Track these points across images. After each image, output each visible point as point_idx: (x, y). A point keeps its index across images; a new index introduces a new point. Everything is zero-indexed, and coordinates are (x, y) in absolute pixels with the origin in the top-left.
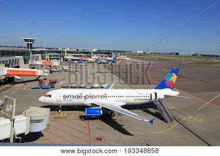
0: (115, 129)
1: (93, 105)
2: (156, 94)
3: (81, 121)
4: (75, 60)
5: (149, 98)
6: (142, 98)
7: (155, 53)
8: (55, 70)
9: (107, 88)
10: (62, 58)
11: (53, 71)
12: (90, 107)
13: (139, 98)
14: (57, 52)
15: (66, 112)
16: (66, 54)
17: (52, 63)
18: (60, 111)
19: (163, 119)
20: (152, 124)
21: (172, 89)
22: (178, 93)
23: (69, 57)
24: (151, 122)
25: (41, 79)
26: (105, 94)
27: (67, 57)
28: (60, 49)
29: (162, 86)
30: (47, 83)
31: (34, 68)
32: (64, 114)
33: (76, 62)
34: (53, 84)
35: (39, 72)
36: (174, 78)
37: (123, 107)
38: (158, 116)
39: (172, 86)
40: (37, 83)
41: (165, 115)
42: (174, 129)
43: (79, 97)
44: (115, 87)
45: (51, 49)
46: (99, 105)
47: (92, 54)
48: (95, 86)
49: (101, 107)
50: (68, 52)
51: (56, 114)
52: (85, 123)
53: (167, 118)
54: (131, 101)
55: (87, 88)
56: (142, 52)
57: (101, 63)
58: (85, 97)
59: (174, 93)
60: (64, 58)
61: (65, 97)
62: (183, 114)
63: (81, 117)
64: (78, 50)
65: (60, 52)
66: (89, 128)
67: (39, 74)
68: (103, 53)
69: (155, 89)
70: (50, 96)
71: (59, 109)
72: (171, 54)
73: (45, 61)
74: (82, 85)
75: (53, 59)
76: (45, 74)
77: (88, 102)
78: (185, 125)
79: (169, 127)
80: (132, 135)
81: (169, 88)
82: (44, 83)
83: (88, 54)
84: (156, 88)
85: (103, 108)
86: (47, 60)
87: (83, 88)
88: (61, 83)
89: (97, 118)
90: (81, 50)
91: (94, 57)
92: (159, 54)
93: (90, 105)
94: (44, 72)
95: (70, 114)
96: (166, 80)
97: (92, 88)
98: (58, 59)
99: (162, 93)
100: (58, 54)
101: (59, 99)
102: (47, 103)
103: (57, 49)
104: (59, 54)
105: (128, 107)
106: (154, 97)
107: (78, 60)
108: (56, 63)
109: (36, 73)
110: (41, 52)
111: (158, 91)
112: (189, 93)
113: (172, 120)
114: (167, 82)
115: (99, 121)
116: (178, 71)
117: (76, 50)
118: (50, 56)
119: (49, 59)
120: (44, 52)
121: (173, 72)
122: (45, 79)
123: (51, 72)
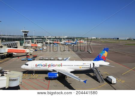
1: (54, 71)
2: (94, 64)
5: (89, 67)
8: (38, 49)
9: (65, 60)
10: (44, 42)
11: (37, 50)
13: (82, 67)
16: (47, 39)
17: (37, 45)
18: (34, 74)
19: (97, 80)
21: (105, 61)
22: (108, 63)
23: (49, 41)
24: (85, 82)
25: (28, 54)
27: (47, 41)
29: (98, 59)
30: (31, 57)
31: (26, 48)
33: (52, 44)
34: (34, 58)
35: (27, 51)
36: (106, 54)
37: (72, 72)
38: (95, 78)
39: (104, 59)
40: (26, 57)
41: (98, 77)
44: (70, 60)
45: (40, 37)
47: (62, 40)
49: (57, 72)
52: (47, 82)
53: (100, 80)
54: (78, 68)
59: (106, 64)
66: (48, 86)
69: (93, 60)
73: (33, 44)
74: (52, 58)
75: (39, 43)
76: (31, 52)
77: (51, 69)
79: (100, 86)
82: (29, 57)
83: (60, 39)
85: (59, 73)
86: (35, 43)
87: (52, 60)
88: (40, 57)
91: (63, 41)
93: (52, 71)
94: (30, 51)
95: (40, 76)
96: (100, 55)
98: (42, 43)
99: (98, 64)
103: (44, 37)
105: (75, 72)
106: (92, 66)
108: (39, 45)
109: (25, 51)
110: (31, 39)
111: (95, 62)
113: (103, 81)
114: (101, 56)
116: (108, 49)
117: (54, 37)
118: (37, 41)
119: (36, 43)
120: (33, 38)
121: (105, 50)
122: (31, 55)
123: (36, 50)
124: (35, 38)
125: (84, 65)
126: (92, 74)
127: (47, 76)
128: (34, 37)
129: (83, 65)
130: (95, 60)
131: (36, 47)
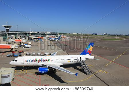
0: (56, 80)
1: (44, 65)
2: (81, 58)
3: (35, 76)
4: (36, 38)
5: (77, 60)
6: (73, 60)
7: (83, 34)
8: (23, 45)
9: (53, 55)
10: (28, 38)
11: (21, 46)
13: (70, 60)
14: (25, 34)
15: (27, 71)
16: (30, 35)
17: (21, 40)
18: (23, 70)
19: (85, 73)
20: (77, 76)
21: (90, 55)
22: (94, 57)
23: (32, 37)
24: (76, 74)
25: (13, 50)
26: (51, 59)
27: (31, 37)
28: (27, 32)
29: (84, 53)
30: (17, 53)
31: (9, 44)
32: (25, 71)
33: (36, 40)
34: (20, 54)
35: (12, 46)
36: (91, 48)
37: (61, 66)
38: (82, 71)
39: (90, 53)
40: (11, 53)
41: (86, 70)
42: (91, 78)
43: (35, 61)
44: (58, 54)
45: (22, 32)
46: (47, 65)
47: (46, 35)
48: (46, 54)
49: (48, 67)
50: (32, 34)
51: (21, 71)
52: (38, 77)
53: (87, 72)
54: (67, 62)
55: (41, 55)
56: (76, 33)
57: (51, 40)
58: (39, 61)
59: (91, 57)
60: (29, 38)
61: (26, 61)
62: (97, 69)
63: (36, 73)
64: (38, 32)
65: (26, 34)
66: (40, 80)
67: (12, 47)
68: (53, 34)
70: (17, 60)
71: (23, 69)
72: (92, 34)
73: (17, 39)
74: (38, 53)
75: (22, 38)
76: (16, 47)
77: (40, 64)
78: (97, 76)
79: (88, 77)
80: (66, 83)
81: (88, 54)
82: (15, 53)
83: (44, 35)
85: (49, 67)
86: (18, 39)
87: (39, 55)
88: (26, 52)
89: (45, 73)
90: (40, 32)
91: (47, 37)
92: (86, 34)
93: (42, 66)
94: (15, 46)
95: (29, 71)
98: (26, 38)
99: (84, 57)
100: (25, 35)
101: (22, 62)
102: (15, 65)
103: (26, 32)
105: (65, 66)
106: (79, 60)
107: (37, 39)
108: (24, 40)
109: (10, 47)
110: (15, 34)
111: (82, 56)
112: (101, 57)
113: (90, 73)
114: (87, 50)
115: (47, 75)
116: (93, 44)
117: (37, 33)
118: (20, 36)
119: (20, 38)
120: (17, 34)
121: (90, 45)
122: (16, 50)
124: (19, 34)
125: (72, 59)
126: (79, 67)
127: (37, 71)
128: (17, 32)
130: (82, 54)
131: (20, 42)
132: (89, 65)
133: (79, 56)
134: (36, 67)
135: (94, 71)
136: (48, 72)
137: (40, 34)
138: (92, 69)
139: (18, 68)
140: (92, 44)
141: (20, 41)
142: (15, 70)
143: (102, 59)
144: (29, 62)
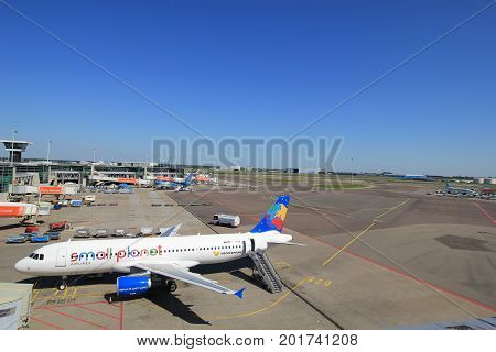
0: (175, 314)
1: (135, 269)
2: (252, 241)
3: (106, 304)
4: (112, 183)
5: (241, 249)
6: (228, 250)
8: (66, 203)
9: (167, 234)
10: (84, 180)
11: (61, 206)
12: (127, 274)
13: (222, 251)
14: (74, 168)
15: (75, 289)
16: (93, 171)
17: (59, 189)
18: (62, 287)
19: (265, 287)
20: (241, 297)
21: (280, 231)
22: (290, 237)
23: (100, 177)
24: (239, 294)
25: (31, 221)
26: (160, 247)
27: (95, 178)
28: (83, 163)
29: (263, 226)
30: (42, 231)
31: (18, 201)
32: (70, 292)
33: (112, 186)
34: (55, 233)
35: (28, 208)
36: (282, 212)
37: (192, 269)
38: (257, 281)
39: (279, 226)
40: (22, 230)
41: (267, 279)
42: (284, 303)
43: (104, 255)
44: (182, 233)
45: (65, 162)
46: (145, 268)
47: (146, 172)
48: (146, 231)
49: (148, 272)
50: (97, 168)
51: (55, 293)
52: (114, 308)
53: (271, 284)
54: (209, 256)
55: (128, 237)
57: (162, 188)
58: (119, 255)
59: (283, 238)
60: (88, 180)
61: (74, 257)
62: (299, 274)
63: (107, 296)
64: (120, 164)
65: (80, 168)
66: (121, 319)
67: (27, 212)
68: (166, 170)
69: (251, 232)
70: (42, 257)
71: (62, 284)
73: (47, 185)
74: (118, 231)
75: (65, 181)
76: (41, 212)
77: (124, 264)
78: (303, 295)
80: (207, 323)
81: (275, 229)
82: (37, 230)
83: (137, 171)
84: (253, 231)
85: (153, 275)
86: (52, 183)
87: (121, 236)
88: (77, 228)
89: (139, 295)
90: (126, 163)
91: (149, 177)
93: (129, 270)
94: (39, 208)
95: (85, 291)
96: (269, 216)
97: (140, 235)
98: (77, 182)
99: (263, 239)
101: (61, 262)
102: (35, 273)
103: (78, 162)
104: (78, 171)
105: (203, 268)
106: (249, 248)
107: (117, 183)
108: (69, 189)
109: (21, 209)
110: (39, 169)
111: (255, 236)
112: (310, 236)
113: (280, 287)
114: (271, 218)
115: (145, 301)
116: (288, 199)
117: (116, 164)
118: (59, 175)
119: (55, 183)
120: (46, 167)
121: (280, 201)
122: (41, 222)
123: (57, 207)
124: (54, 168)
125: (227, 245)
126: (247, 271)
127: (113, 288)
128: (48, 163)
129: (225, 245)
130: (255, 230)
131: (57, 196)
132: (275, 263)
133: (247, 237)
134: (109, 276)
135: (293, 279)
136: (149, 289)
137: (125, 169)
138: (285, 275)
139: (44, 282)
140: (284, 200)
141: (57, 192)
142: (34, 288)
143: (315, 242)
144: (83, 259)
